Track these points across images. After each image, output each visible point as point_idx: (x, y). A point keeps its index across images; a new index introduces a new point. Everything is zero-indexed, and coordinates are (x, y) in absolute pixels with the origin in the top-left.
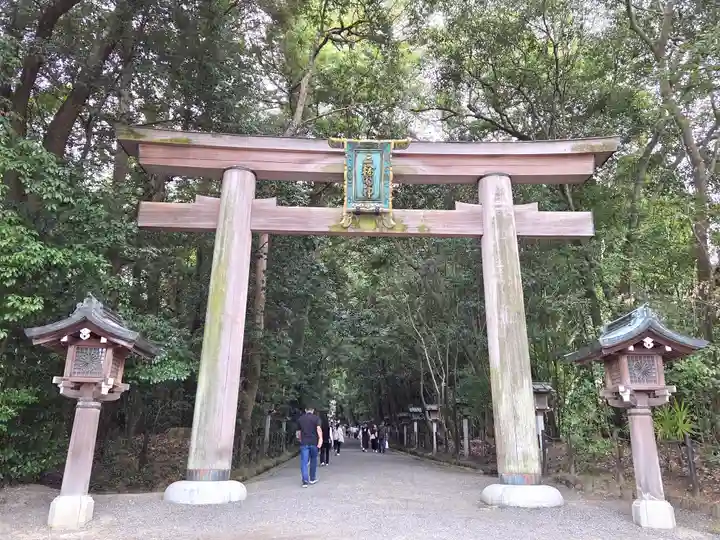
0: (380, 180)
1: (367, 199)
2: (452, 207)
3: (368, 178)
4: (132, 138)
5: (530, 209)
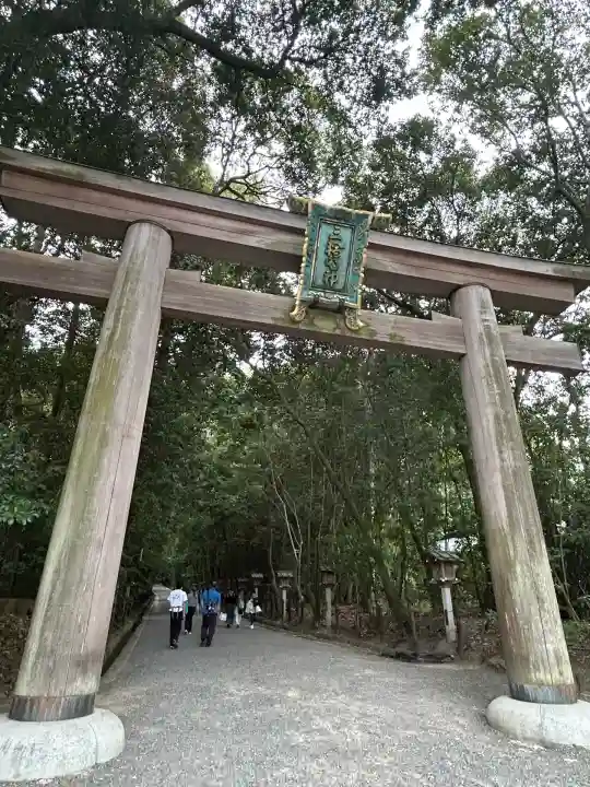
0: (349, 264)
1: (326, 287)
2: (429, 319)
5: (515, 330)
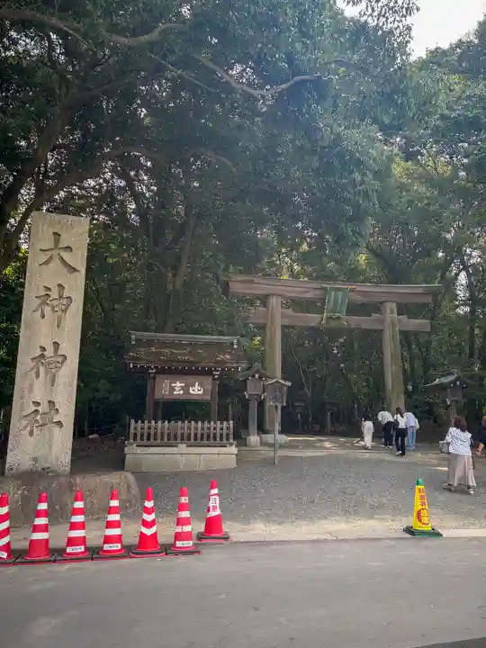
0: (341, 304)
1: (334, 312)
2: (370, 316)
3: (336, 303)
4: (226, 279)
5: (404, 318)
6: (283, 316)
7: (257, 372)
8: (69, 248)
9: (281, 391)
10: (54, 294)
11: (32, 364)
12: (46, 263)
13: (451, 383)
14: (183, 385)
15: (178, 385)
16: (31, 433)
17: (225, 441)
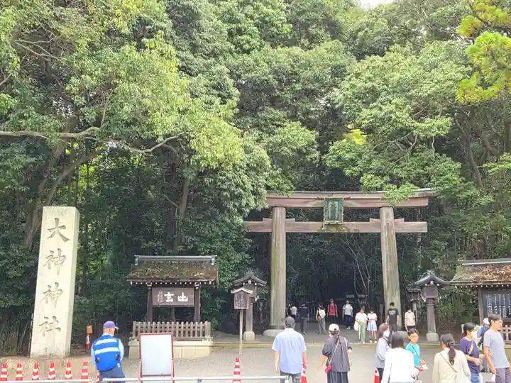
0: (338, 212)
2: (369, 221)
3: (333, 212)
5: (401, 221)
6: (287, 225)
7: (250, 278)
8: (63, 227)
9: (245, 298)
10: (56, 254)
11: (44, 295)
12: (51, 237)
13: (425, 281)
14: (173, 295)
15: (169, 295)
16: (44, 335)
17: (201, 336)
